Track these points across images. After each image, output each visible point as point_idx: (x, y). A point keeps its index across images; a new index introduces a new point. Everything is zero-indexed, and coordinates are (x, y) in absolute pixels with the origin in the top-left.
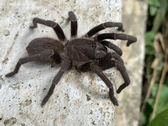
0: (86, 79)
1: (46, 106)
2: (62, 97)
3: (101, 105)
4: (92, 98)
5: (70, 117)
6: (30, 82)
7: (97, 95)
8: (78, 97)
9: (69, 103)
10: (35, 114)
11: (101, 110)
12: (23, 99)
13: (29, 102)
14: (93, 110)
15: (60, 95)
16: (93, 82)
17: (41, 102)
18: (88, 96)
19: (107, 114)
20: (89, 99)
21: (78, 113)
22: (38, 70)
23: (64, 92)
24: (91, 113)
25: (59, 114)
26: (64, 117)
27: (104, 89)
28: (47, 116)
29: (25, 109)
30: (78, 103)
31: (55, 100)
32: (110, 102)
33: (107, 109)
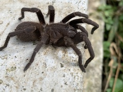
0: (60, 53)
1: (28, 71)
2: (41, 65)
3: (72, 71)
4: (65, 66)
5: (46, 79)
6: (16, 54)
7: (68, 63)
8: (53, 65)
9: (46, 69)
10: (18, 77)
11: (72, 74)
12: (9, 66)
13: (14, 68)
14: (66, 74)
15: (40, 64)
16: (66, 55)
17: (23, 69)
18: (61, 64)
19: (76, 77)
20: (62, 66)
21: (53, 76)
22: (23, 47)
23: (43, 61)
24: (64, 76)
25: (38, 77)
26: (41, 79)
27: (74, 59)
28: (28, 79)
29: (10, 73)
30: (53, 69)
31: (35, 67)
32: (79, 69)
33: (77, 73)
